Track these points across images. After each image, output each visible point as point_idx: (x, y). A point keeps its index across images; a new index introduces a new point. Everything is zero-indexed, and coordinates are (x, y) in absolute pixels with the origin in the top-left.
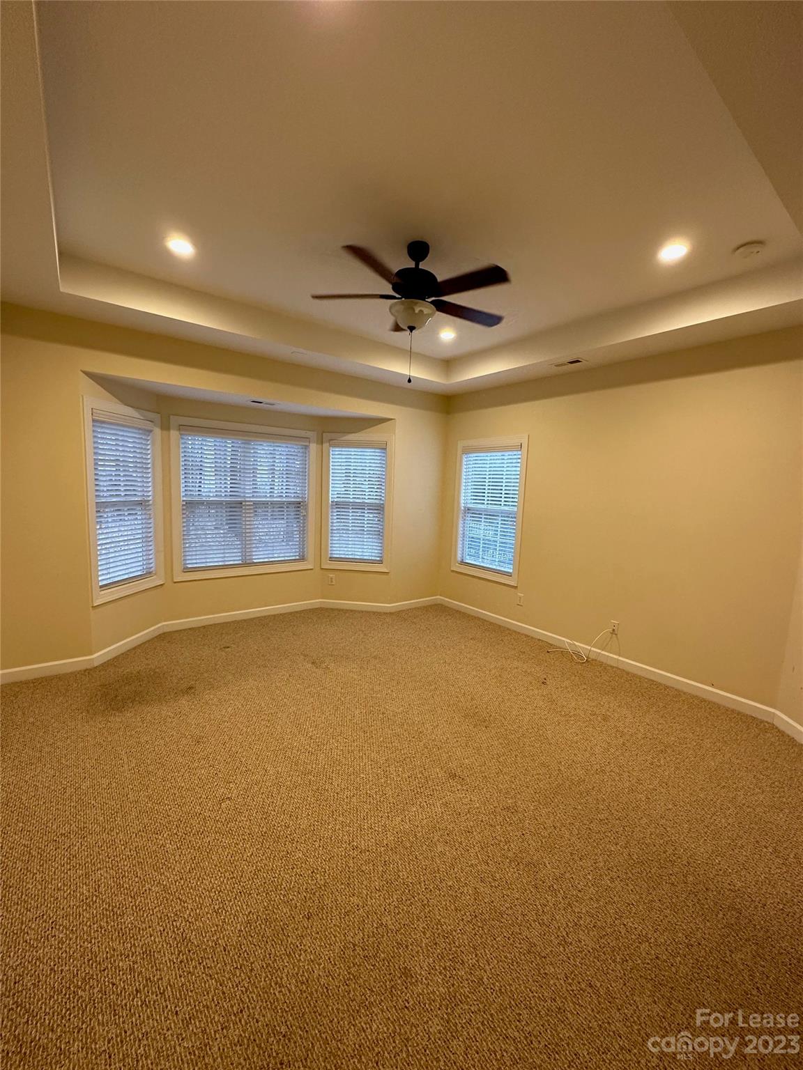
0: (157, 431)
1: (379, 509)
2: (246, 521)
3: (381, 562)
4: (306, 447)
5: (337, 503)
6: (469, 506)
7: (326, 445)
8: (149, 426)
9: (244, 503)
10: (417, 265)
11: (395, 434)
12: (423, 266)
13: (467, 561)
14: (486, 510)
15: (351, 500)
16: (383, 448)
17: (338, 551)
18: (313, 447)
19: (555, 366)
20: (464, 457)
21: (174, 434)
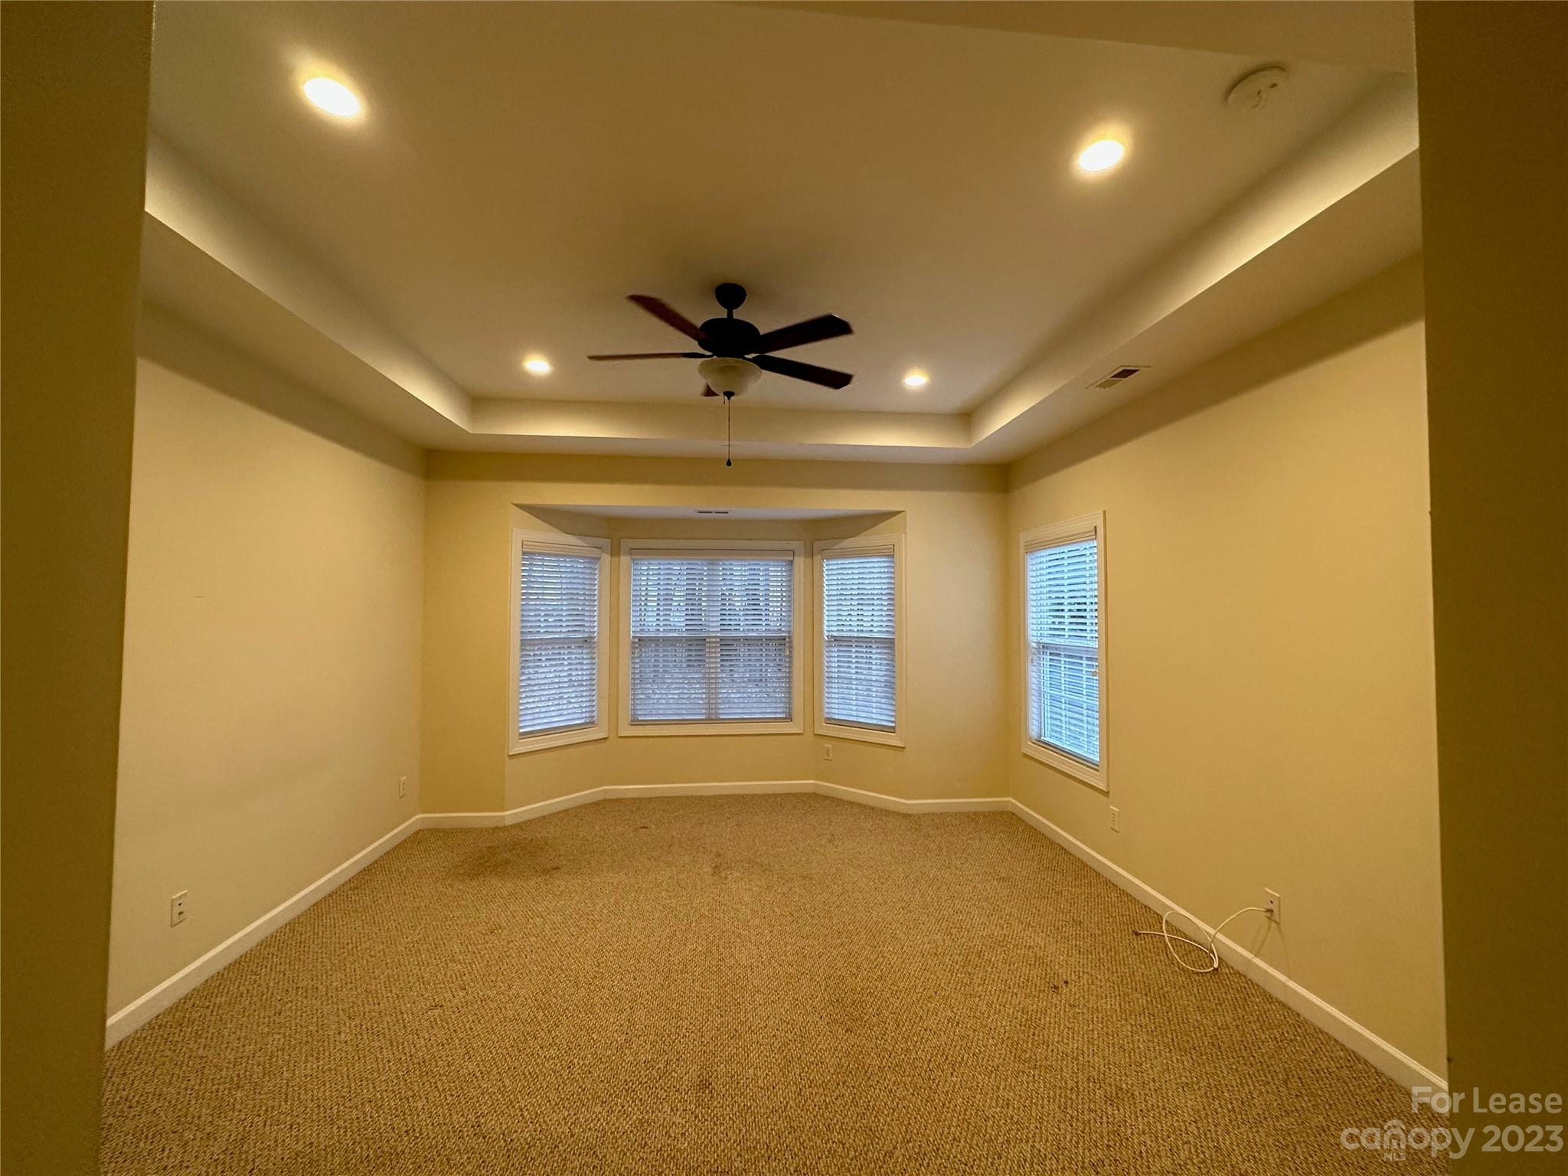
0: (606, 558)
1: (889, 644)
2: (710, 663)
3: (892, 730)
4: (791, 562)
5: (836, 639)
6: (1045, 640)
7: (817, 558)
8: (596, 552)
9: (707, 640)
10: (730, 314)
11: (905, 534)
12: (739, 314)
13: (1047, 739)
14: (1065, 648)
15: (856, 635)
16: (889, 553)
17: (839, 711)
18: (800, 562)
19: (1099, 386)
20: (1028, 557)
21: (625, 559)
